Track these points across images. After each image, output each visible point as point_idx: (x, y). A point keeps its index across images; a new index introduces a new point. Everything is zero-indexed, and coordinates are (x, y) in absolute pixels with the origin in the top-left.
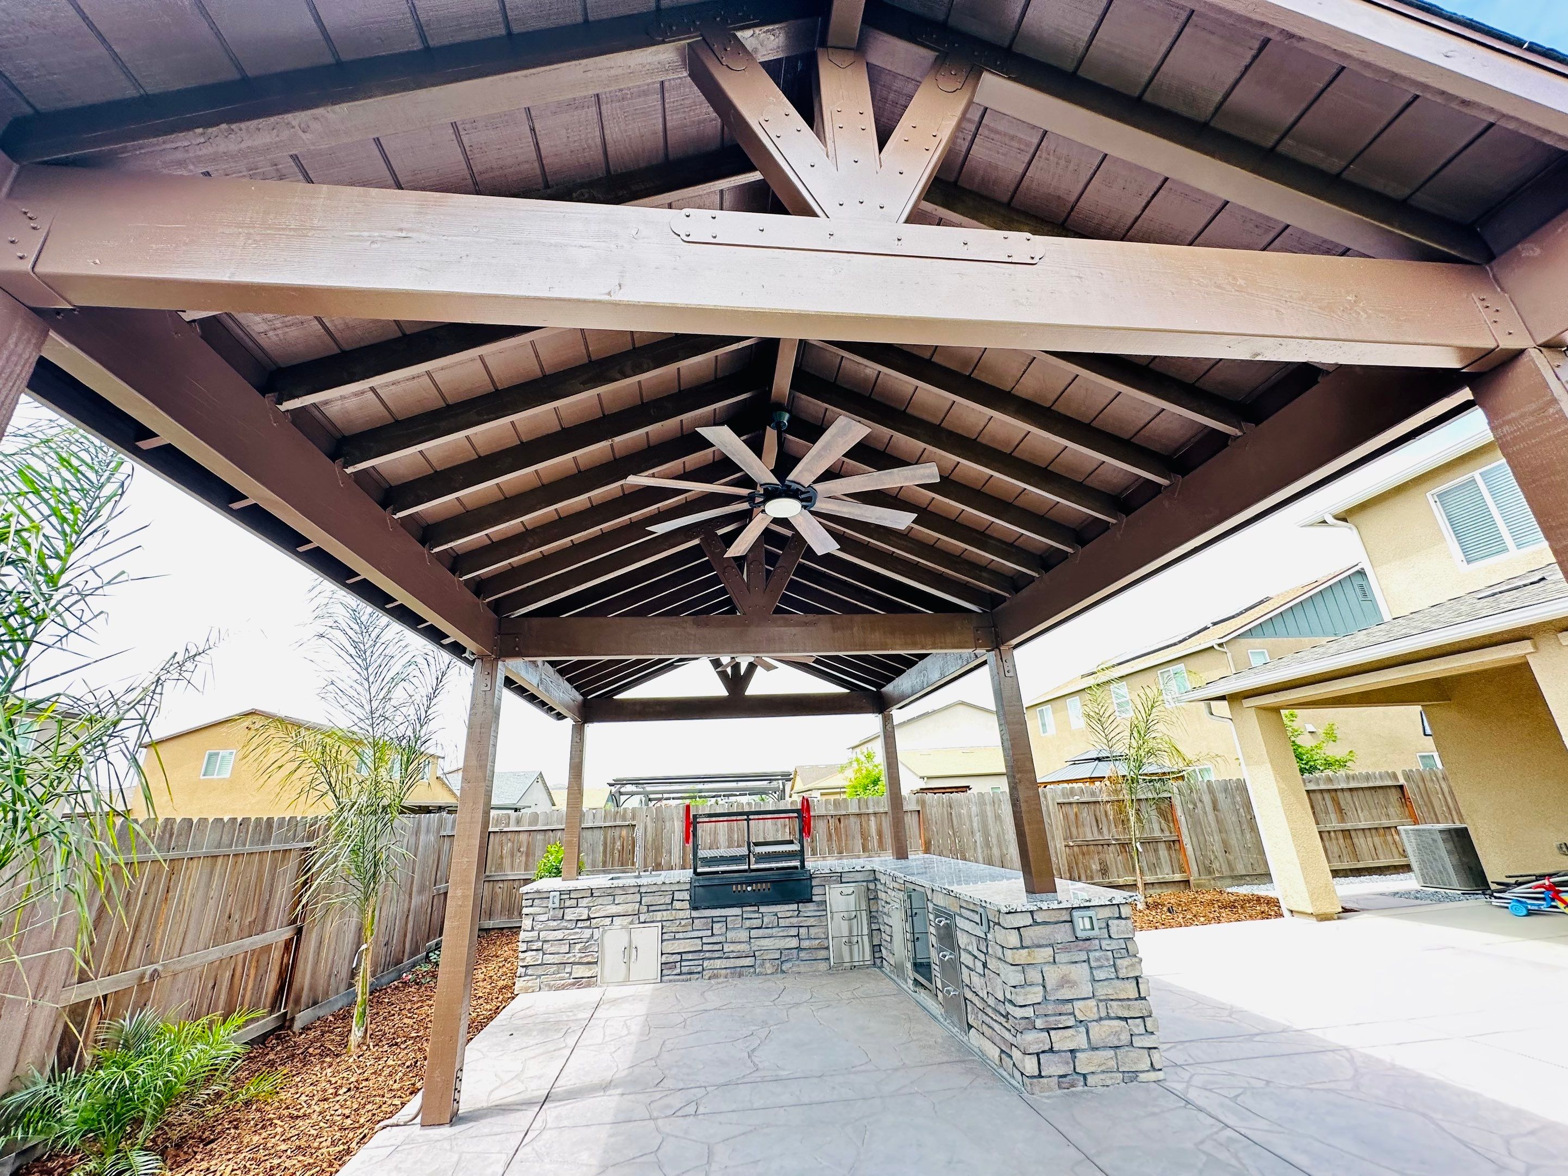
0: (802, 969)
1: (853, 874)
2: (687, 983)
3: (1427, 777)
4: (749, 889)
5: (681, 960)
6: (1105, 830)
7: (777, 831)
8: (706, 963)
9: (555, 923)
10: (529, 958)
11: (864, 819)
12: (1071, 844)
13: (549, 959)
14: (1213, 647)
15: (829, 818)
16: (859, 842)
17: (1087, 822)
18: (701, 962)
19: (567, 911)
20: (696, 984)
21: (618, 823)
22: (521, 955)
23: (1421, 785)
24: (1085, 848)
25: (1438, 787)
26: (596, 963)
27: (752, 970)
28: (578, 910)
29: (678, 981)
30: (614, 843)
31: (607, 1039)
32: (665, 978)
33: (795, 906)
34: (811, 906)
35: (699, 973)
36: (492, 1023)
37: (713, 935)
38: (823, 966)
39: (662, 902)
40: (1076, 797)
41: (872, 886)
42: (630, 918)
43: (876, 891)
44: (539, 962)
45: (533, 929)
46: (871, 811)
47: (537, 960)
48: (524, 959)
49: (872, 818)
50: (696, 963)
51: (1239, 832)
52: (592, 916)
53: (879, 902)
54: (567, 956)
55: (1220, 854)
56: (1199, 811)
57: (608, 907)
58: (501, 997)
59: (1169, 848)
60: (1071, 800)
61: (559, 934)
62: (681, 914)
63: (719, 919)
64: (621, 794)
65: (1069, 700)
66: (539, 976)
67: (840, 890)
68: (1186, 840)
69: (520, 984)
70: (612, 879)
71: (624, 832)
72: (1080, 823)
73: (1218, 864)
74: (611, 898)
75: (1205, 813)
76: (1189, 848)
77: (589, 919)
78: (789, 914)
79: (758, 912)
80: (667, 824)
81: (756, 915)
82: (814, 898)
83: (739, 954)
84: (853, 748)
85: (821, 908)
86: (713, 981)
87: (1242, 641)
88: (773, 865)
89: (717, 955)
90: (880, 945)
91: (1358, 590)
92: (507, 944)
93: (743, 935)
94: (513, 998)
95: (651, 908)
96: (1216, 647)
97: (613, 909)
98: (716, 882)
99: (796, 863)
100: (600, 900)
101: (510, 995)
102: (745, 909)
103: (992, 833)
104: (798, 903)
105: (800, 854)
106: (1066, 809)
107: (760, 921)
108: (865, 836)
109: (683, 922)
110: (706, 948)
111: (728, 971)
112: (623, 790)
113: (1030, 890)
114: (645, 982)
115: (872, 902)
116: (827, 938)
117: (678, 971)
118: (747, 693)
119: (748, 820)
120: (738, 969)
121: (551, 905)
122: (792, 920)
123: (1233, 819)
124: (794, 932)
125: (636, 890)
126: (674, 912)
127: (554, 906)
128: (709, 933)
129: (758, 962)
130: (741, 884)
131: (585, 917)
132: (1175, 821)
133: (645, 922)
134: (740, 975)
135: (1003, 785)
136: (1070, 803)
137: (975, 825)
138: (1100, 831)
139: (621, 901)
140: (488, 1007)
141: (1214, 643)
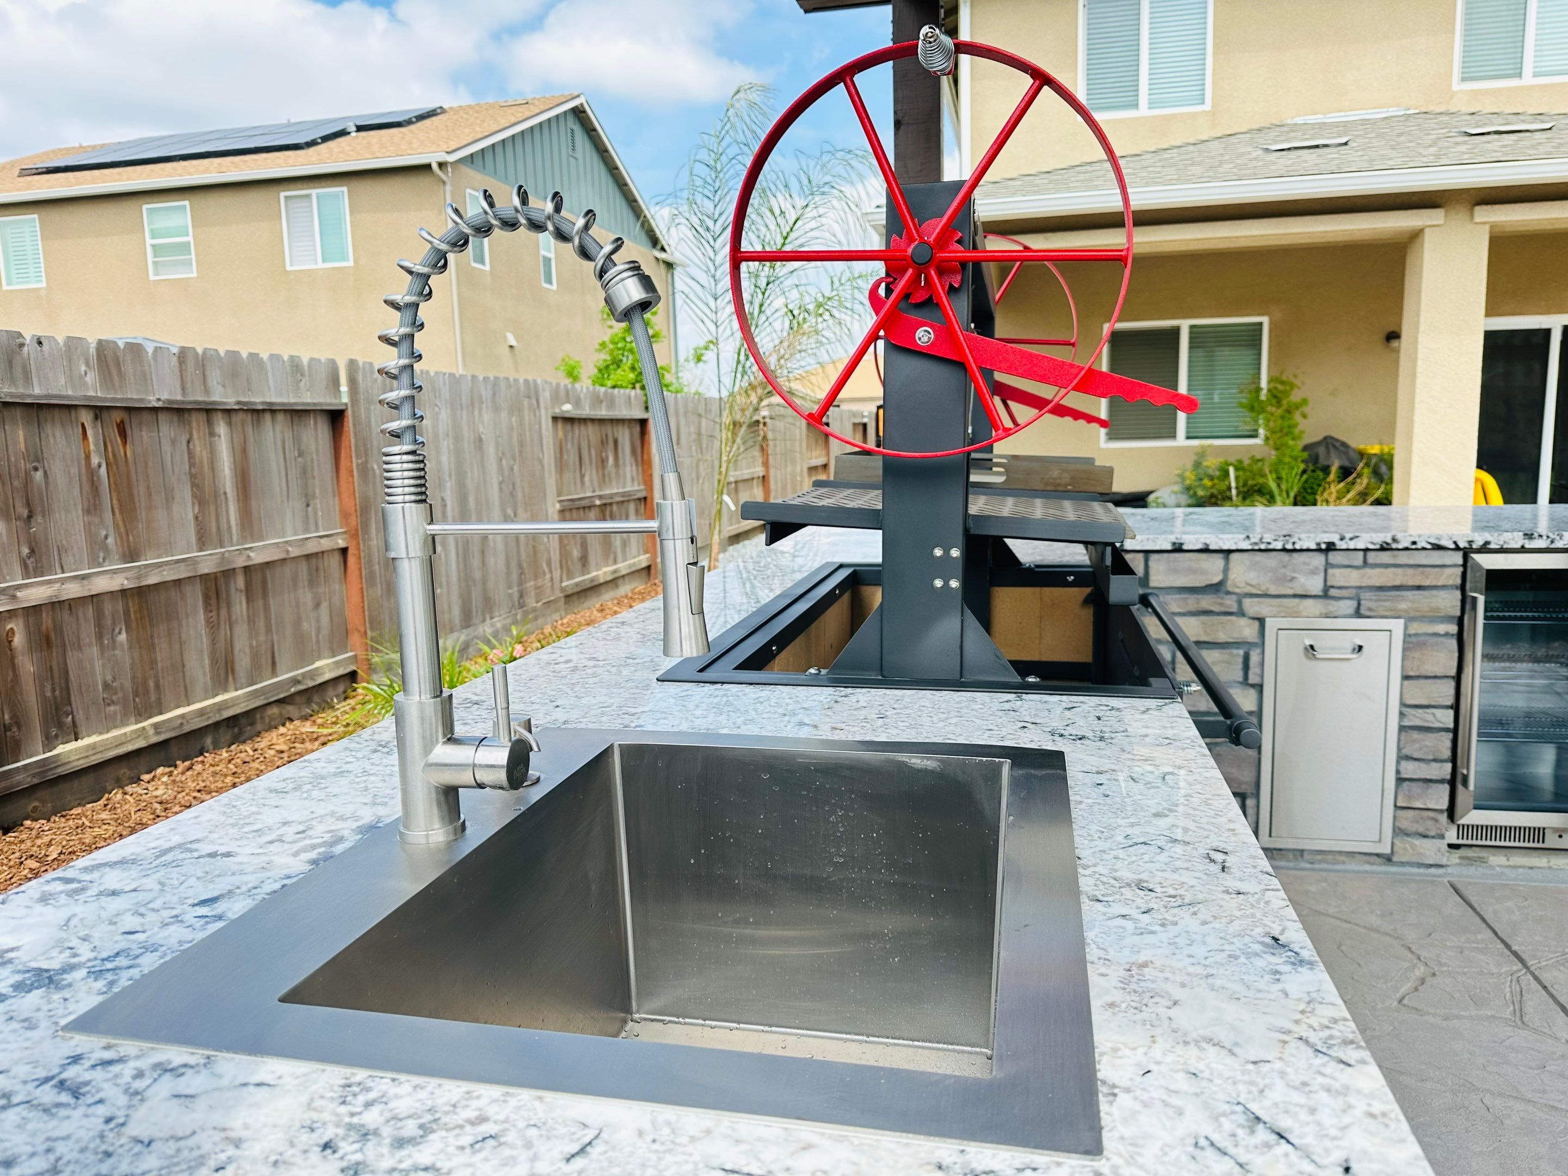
96: (435, 167)
141: (433, 159)
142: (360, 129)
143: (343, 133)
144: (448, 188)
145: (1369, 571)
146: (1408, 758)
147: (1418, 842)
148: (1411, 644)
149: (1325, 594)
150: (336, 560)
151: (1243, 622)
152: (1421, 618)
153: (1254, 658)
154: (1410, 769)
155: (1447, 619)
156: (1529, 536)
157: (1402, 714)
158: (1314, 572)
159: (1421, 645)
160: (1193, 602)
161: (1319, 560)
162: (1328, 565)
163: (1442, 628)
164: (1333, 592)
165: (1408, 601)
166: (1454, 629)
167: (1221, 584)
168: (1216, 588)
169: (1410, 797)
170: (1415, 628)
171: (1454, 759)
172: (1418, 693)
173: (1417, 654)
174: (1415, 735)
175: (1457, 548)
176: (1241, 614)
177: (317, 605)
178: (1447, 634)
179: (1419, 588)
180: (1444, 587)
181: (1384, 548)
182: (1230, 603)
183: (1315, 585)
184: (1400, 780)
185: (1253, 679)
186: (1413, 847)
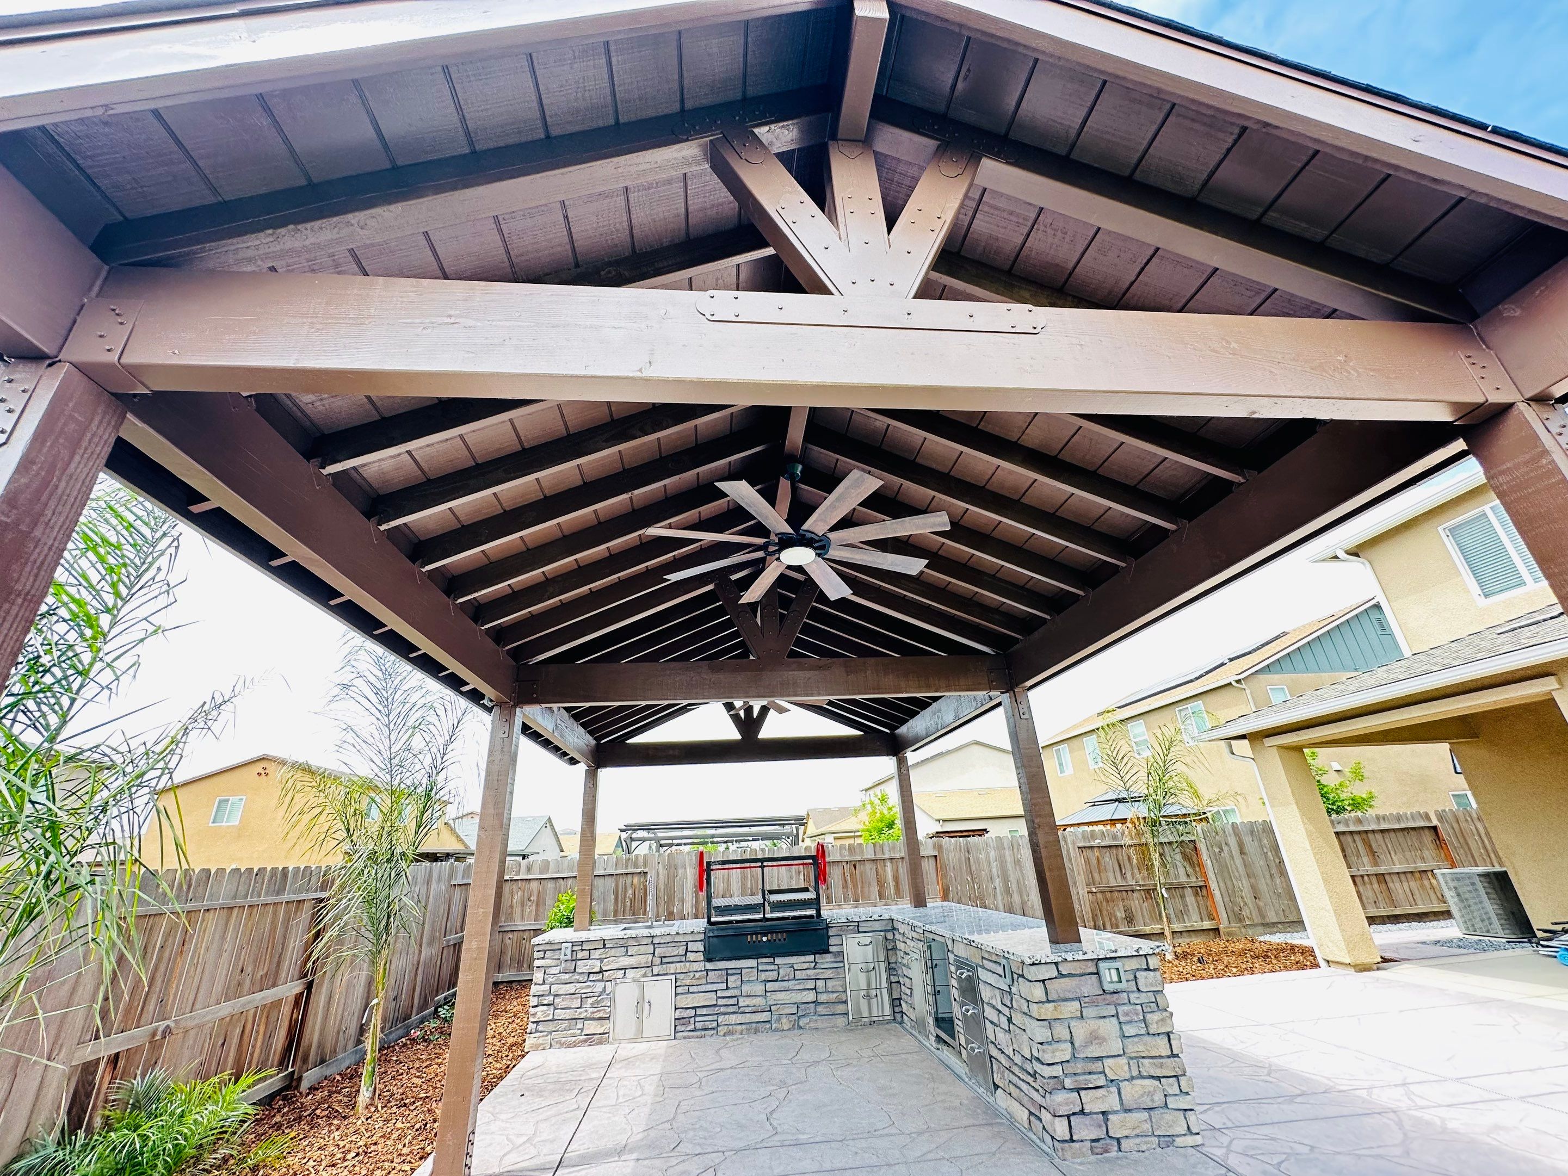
0: (819, 1025)
1: (869, 924)
2: (702, 1040)
3: (1462, 818)
4: (765, 939)
5: (696, 1016)
6: (1129, 875)
7: (791, 878)
8: (721, 1019)
9: (567, 976)
10: (540, 1012)
11: (880, 864)
12: (1094, 890)
13: (560, 1014)
14: (1230, 684)
15: (844, 864)
16: (875, 889)
17: (1110, 868)
18: (715, 1017)
19: (579, 963)
20: (712, 1041)
21: (630, 870)
22: (532, 1010)
23: (1455, 825)
24: (1108, 895)
25: (1473, 828)
26: (608, 1018)
27: (768, 1026)
28: (590, 962)
29: (692, 1037)
30: (626, 891)
31: (621, 1100)
32: (678, 1035)
33: (811, 958)
34: (828, 957)
35: (713, 1029)
36: (502, 1083)
37: (727, 988)
38: (841, 1021)
39: (676, 953)
40: (1097, 841)
41: (890, 936)
42: (643, 971)
43: (894, 940)
44: (550, 1017)
45: (544, 983)
46: (887, 856)
47: (548, 1015)
48: (534, 1015)
49: (888, 864)
50: (711, 1018)
51: (1268, 877)
52: (604, 968)
53: (898, 952)
54: (579, 1010)
55: (1249, 900)
56: (1225, 854)
57: (621, 959)
58: (511, 1055)
59: (1196, 894)
60: (1092, 844)
61: (571, 988)
62: (696, 966)
63: (734, 971)
64: (632, 840)
65: (1086, 739)
66: (551, 1032)
67: (857, 940)
68: (1213, 885)
69: (530, 1041)
70: (625, 929)
71: (636, 880)
72: (1102, 868)
73: (1248, 911)
74: (624, 950)
75: (1232, 857)
76: (1217, 893)
77: (601, 971)
78: (805, 966)
79: (773, 963)
80: (680, 872)
81: (772, 967)
82: (832, 949)
83: (754, 1009)
84: (866, 790)
85: (838, 959)
86: (728, 1038)
87: (1261, 677)
88: (787, 914)
89: (731, 1009)
90: (900, 999)
91: (1375, 623)
92: (517, 998)
93: (759, 989)
94: (524, 1056)
95: (665, 960)
96: (1234, 683)
97: (626, 961)
98: (731, 932)
99: (814, 912)
100: (612, 952)
101: (520, 1053)
102: (760, 960)
103: (1011, 879)
104: (814, 954)
105: (816, 903)
106: (1088, 853)
107: (775, 973)
108: (881, 884)
109: (697, 975)
110: (721, 1002)
111: (744, 1027)
112: (634, 836)
113: (1054, 940)
114: (659, 1039)
115: (890, 952)
116: (845, 991)
117: (692, 1027)
118: (760, 737)
119: (762, 867)
120: (754, 1025)
121: (562, 957)
122: (808, 972)
123: (1262, 863)
124: (811, 984)
125: (649, 940)
126: (688, 964)
127: (566, 958)
128: (724, 986)
129: (774, 1017)
130: (757, 934)
131: (597, 969)
132: (1200, 865)
133: (658, 975)
134: (756, 1031)
135: (1022, 828)
136: (1092, 847)
137: (994, 870)
138: (1123, 876)
139: (633, 953)
140: (498, 1065)
141: (1232, 680)
142: (1231, 660)
143: (1222, 664)
144: (1248, 691)
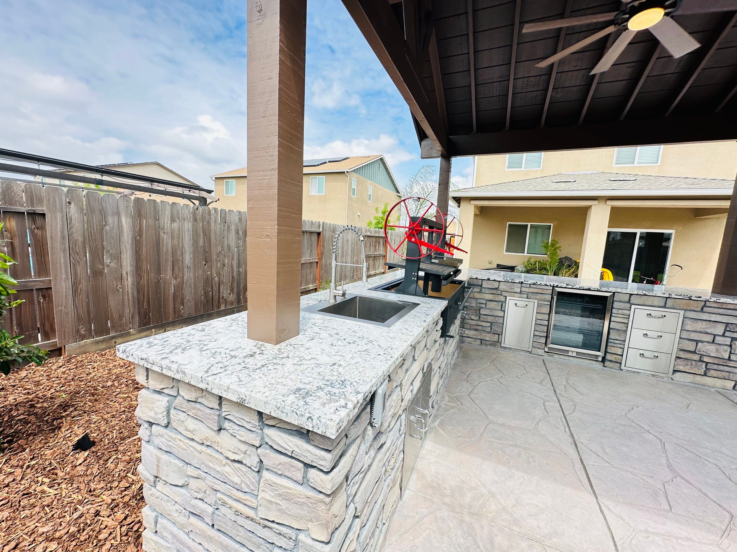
141: (346, 171)
142: (329, 162)
143: (326, 163)
144: (348, 177)
145: (531, 289)
146: (537, 331)
147: (537, 350)
148: (539, 306)
149: (521, 293)
150: (315, 264)
151: (502, 297)
152: (542, 300)
153: (504, 305)
154: (537, 333)
155: (548, 301)
156: (568, 285)
157: (536, 321)
158: (518, 288)
159: (541, 306)
160: (491, 291)
161: (520, 285)
162: (521, 286)
163: (546, 303)
164: (522, 292)
165: (539, 296)
166: (549, 303)
167: (498, 288)
168: (497, 289)
169: (536, 339)
170: (540, 302)
171: (547, 332)
172: (540, 317)
173: (540, 308)
174: (539, 326)
175: (551, 286)
176: (502, 295)
177: (311, 273)
178: (547, 304)
179: (542, 294)
180: (547, 294)
181: (534, 284)
182: (499, 293)
183: (518, 290)
184: (534, 335)
185: (503, 309)
186: (536, 350)
